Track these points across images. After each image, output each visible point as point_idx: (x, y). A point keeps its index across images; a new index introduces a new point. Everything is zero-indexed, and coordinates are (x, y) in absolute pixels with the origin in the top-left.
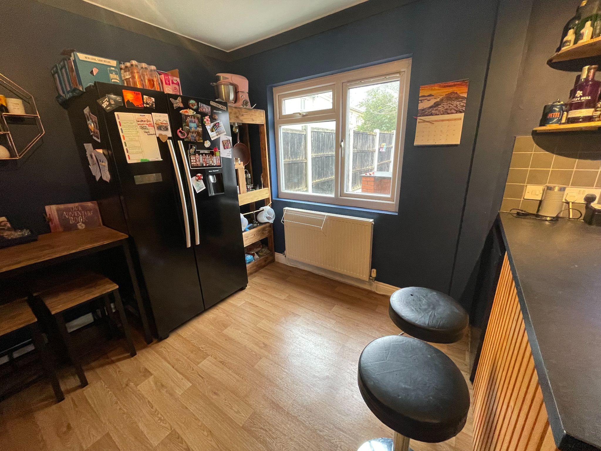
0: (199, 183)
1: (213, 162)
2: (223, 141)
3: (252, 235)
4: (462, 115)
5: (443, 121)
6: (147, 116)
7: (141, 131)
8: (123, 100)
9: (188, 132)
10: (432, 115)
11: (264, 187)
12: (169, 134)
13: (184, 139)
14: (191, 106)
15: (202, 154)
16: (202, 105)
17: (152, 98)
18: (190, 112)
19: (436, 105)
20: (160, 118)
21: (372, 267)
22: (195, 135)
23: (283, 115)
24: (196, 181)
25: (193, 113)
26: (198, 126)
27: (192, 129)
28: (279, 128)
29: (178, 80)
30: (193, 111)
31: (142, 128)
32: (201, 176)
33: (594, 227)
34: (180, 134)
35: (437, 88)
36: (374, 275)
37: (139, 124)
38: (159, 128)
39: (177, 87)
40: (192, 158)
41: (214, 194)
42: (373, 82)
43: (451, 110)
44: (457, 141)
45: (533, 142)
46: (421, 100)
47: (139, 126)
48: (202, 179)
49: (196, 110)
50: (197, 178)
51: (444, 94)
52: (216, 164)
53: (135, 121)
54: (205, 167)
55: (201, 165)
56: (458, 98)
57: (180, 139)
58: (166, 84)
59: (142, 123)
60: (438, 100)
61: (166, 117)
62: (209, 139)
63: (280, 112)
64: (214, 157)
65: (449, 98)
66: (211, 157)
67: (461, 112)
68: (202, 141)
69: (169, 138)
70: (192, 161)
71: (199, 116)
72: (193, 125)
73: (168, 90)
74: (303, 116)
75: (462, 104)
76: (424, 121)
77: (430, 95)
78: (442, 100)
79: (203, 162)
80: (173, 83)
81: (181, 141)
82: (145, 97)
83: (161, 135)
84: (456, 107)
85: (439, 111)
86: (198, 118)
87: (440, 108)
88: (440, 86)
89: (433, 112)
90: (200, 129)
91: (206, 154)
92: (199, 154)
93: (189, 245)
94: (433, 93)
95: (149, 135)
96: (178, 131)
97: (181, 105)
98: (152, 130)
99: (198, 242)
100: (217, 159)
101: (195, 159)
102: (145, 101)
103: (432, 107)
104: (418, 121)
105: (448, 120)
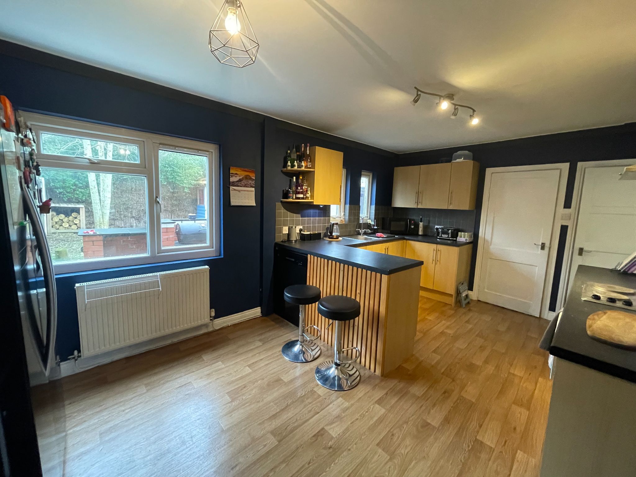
4: (253, 189)
5: (245, 191)
10: (238, 186)
19: (240, 180)
21: (211, 308)
23: (43, 153)
33: (306, 242)
35: (240, 170)
36: (213, 314)
43: (248, 185)
44: (254, 204)
45: (282, 206)
46: (231, 176)
51: (244, 175)
56: (251, 179)
60: (241, 178)
65: (247, 178)
67: (253, 187)
75: (253, 183)
76: (235, 190)
77: (236, 174)
78: (243, 178)
85: (242, 185)
87: (242, 183)
88: (241, 170)
89: (239, 184)
103: (237, 181)
104: (231, 189)
105: (248, 191)
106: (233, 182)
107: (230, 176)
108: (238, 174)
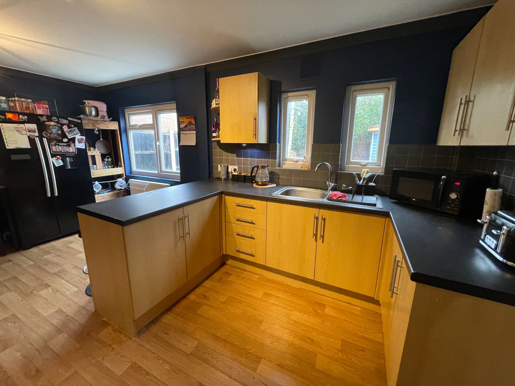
0: (58, 161)
1: (69, 150)
2: (78, 139)
3: (108, 196)
4: (195, 132)
5: (189, 134)
6: (22, 125)
7: (17, 133)
8: (6, 117)
9: (51, 133)
10: (185, 131)
11: (120, 167)
12: (37, 134)
13: (47, 137)
14: (53, 120)
15: (61, 146)
16: (61, 119)
17: (25, 116)
18: (53, 123)
19: (186, 126)
20: (31, 126)
22: (56, 135)
23: (131, 124)
24: (56, 160)
25: (55, 124)
26: (58, 130)
27: (54, 132)
28: (129, 132)
29: (47, 106)
30: (54, 123)
31: (18, 131)
32: (60, 157)
34: (44, 135)
37: (15, 129)
38: (30, 131)
39: (46, 110)
40: (53, 147)
41: (69, 168)
42: (166, 112)
44: (194, 144)
45: (217, 146)
46: (181, 124)
47: (15, 130)
48: (60, 159)
49: (58, 122)
50: (57, 158)
51: (188, 122)
52: (72, 151)
53: (13, 128)
54: (63, 152)
55: (60, 151)
56: (192, 124)
57: (45, 137)
58: (38, 108)
59: (18, 129)
60: (186, 124)
61: (35, 126)
62: (67, 138)
63: (129, 123)
64: (71, 148)
65: (190, 123)
66: (68, 147)
67: (194, 130)
68: (61, 139)
69: (37, 137)
70: (53, 149)
71: (59, 125)
72: (54, 131)
73: (40, 112)
74: (140, 126)
75: (194, 127)
76: (183, 134)
77: (183, 122)
78: (187, 124)
79: (62, 149)
80: (43, 108)
81: (45, 138)
82: (20, 116)
83: (30, 135)
84: (192, 128)
85: (187, 129)
86: (58, 126)
87: (187, 128)
88: (186, 118)
89: (185, 129)
90: (60, 132)
91: (64, 146)
92: (59, 145)
93: (49, 195)
94: (184, 120)
95: (22, 134)
96: (43, 133)
97: (46, 120)
98: (24, 132)
99: (57, 194)
100: (73, 149)
101: (56, 148)
102: (20, 118)
103: (184, 127)
104: (181, 133)
105: (191, 134)
106: (182, 128)
107: (179, 124)
108: (184, 122)
